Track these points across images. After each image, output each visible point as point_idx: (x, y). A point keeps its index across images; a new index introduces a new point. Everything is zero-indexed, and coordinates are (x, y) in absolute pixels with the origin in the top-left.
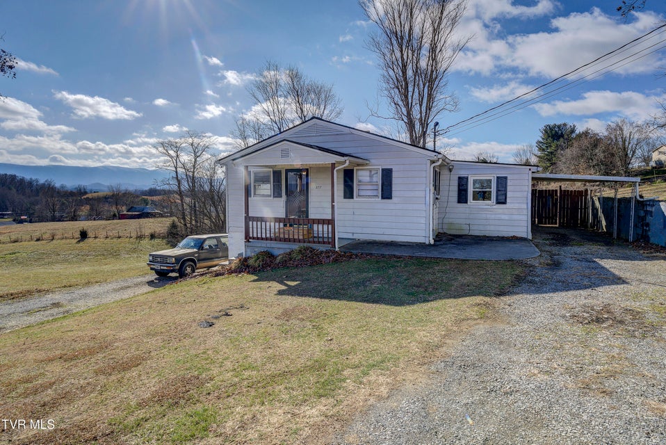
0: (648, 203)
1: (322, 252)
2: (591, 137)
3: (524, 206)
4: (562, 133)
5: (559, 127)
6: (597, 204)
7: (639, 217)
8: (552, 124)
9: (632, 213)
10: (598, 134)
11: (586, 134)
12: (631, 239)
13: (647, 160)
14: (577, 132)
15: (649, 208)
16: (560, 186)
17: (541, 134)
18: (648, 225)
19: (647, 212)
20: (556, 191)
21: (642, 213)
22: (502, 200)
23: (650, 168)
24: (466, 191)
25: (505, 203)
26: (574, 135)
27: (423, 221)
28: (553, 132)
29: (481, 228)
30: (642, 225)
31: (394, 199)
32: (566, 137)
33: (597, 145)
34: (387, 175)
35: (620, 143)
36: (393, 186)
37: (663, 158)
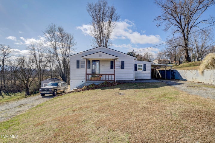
0: (174, 71)
1: (112, 83)
2: (140, 57)
3: (150, 71)
6: (158, 72)
9: (171, 73)
11: (138, 55)
12: (170, 78)
14: (136, 54)
18: (174, 75)
19: (174, 73)
21: (173, 73)
22: (145, 70)
24: (136, 68)
25: (145, 71)
27: (132, 74)
29: (140, 77)
31: (125, 69)
34: (123, 63)
36: (125, 66)
37: (156, 62)
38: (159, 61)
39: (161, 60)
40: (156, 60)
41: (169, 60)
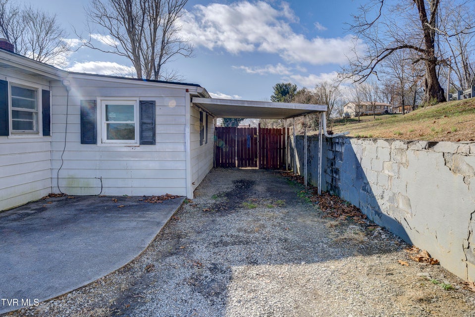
0: (337, 141)
2: (306, 95)
4: (288, 91)
5: (286, 86)
7: (328, 159)
8: (281, 83)
9: (320, 155)
10: (310, 92)
11: (303, 91)
13: (340, 112)
14: (298, 90)
15: (338, 148)
16: (259, 124)
17: (274, 91)
18: (337, 171)
19: (336, 153)
20: (255, 129)
21: (331, 155)
22: (148, 139)
23: (342, 118)
25: (153, 142)
26: (296, 93)
28: (282, 89)
29: (121, 184)
30: (332, 171)
32: (290, 93)
33: (310, 100)
35: (324, 99)
37: (349, 111)
38: (359, 106)
39: (362, 103)
40: (351, 104)
41: (386, 103)
